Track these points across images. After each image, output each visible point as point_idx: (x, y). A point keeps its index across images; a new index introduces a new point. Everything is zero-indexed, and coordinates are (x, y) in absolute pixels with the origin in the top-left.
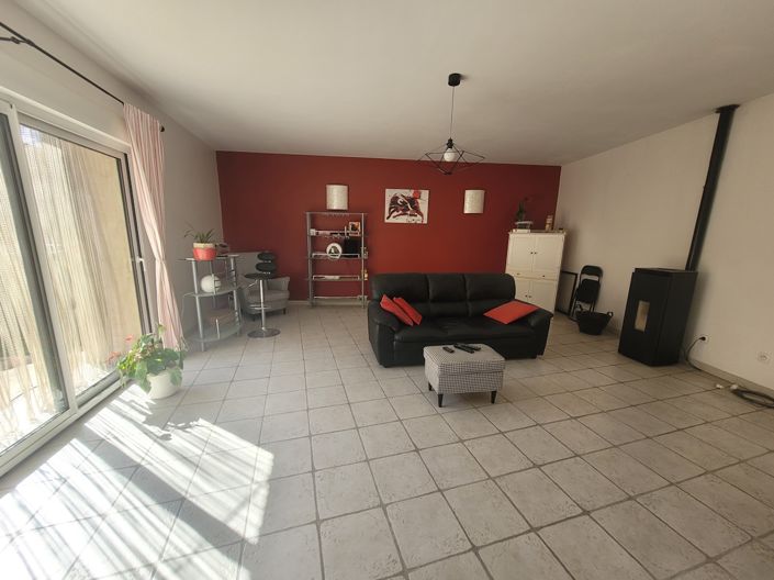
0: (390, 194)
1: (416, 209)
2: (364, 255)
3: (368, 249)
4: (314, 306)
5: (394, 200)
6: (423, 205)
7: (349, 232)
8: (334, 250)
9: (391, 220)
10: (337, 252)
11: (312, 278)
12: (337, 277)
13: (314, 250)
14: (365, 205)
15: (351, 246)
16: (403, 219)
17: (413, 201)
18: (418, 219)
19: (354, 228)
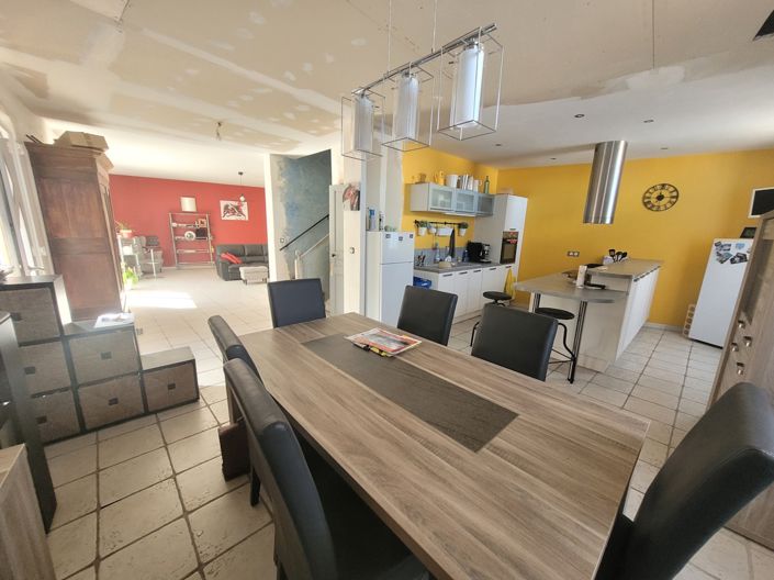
0: (223, 204)
1: (241, 212)
2: (210, 238)
3: (212, 234)
4: (179, 269)
5: (226, 207)
6: (245, 209)
7: (198, 225)
8: (190, 235)
9: (226, 218)
10: (191, 236)
11: (175, 251)
12: (193, 251)
13: (175, 235)
14: (207, 209)
15: (201, 233)
16: (233, 218)
17: (238, 208)
18: (242, 218)
19: (202, 223)
